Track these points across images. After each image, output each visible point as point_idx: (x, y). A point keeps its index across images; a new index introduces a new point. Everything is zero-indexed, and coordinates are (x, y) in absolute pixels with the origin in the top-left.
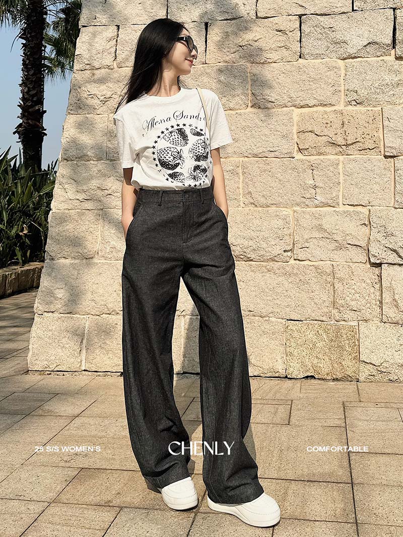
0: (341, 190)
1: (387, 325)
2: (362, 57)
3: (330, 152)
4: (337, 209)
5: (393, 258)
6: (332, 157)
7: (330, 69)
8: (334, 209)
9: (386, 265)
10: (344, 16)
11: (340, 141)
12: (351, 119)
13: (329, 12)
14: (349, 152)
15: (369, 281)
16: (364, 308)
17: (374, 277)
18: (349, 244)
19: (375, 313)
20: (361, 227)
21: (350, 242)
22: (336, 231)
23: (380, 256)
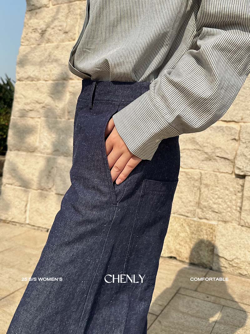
1: (244, 229)
16: (225, 211)
17: (237, 186)
18: (218, 156)
19: (234, 217)
20: (231, 141)
21: (218, 155)
22: (206, 145)
23: (245, 169)
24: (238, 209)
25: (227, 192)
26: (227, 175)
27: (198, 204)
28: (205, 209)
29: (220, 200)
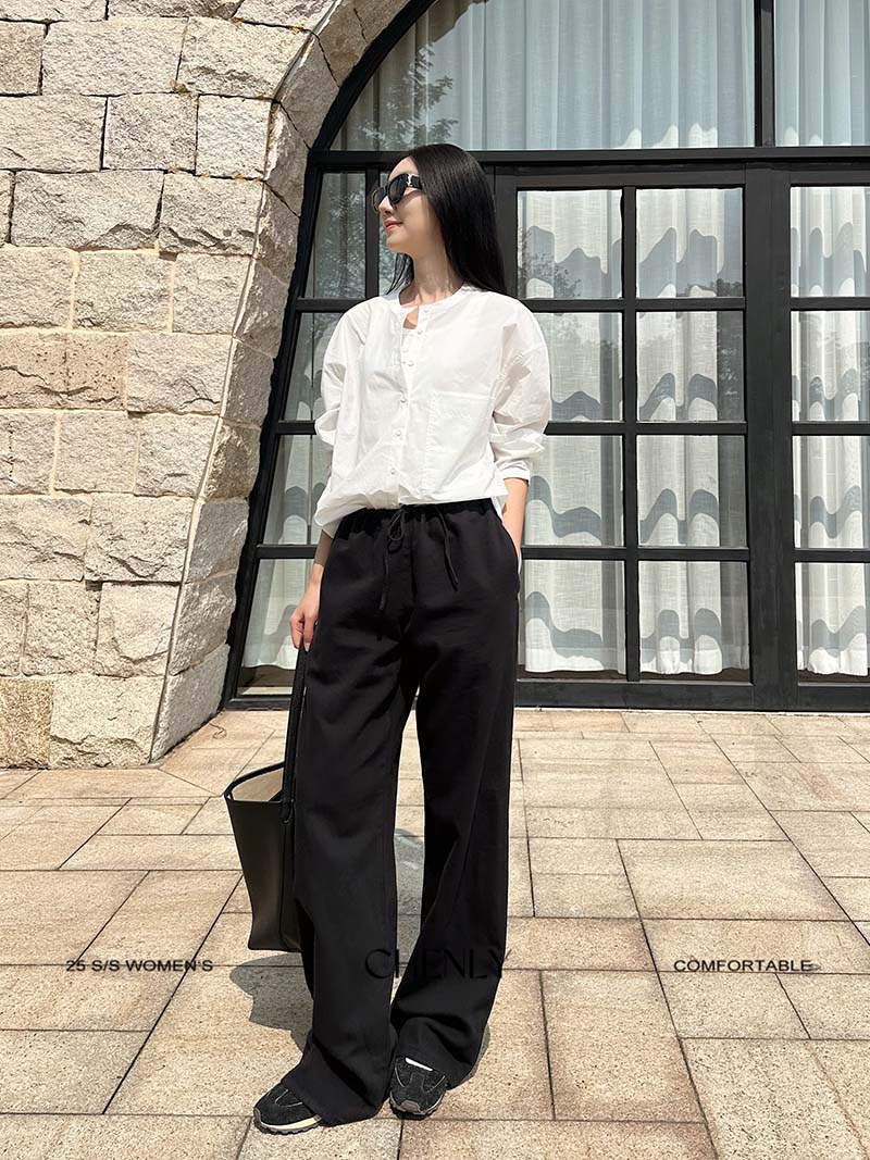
0: (54, 466)
1: (101, 679)
2: (106, 248)
3: (42, 403)
4: (44, 497)
5: (121, 573)
6: (44, 412)
7: (55, 264)
8: (40, 496)
9: (109, 584)
10: (85, 176)
11: (59, 386)
12: (80, 349)
13: (61, 168)
14: (73, 404)
15: (81, 610)
16: (69, 653)
17: (90, 603)
18: (56, 553)
19: (86, 661)
20: (79, 525)
21: (57, 550)
22: (37, 533)
23: (99, 571)
24: (93, 644)
25: (73, 616)
26: (72, 584)
27: (24, 645)
28: (35, 655)
29: (61, 633)
